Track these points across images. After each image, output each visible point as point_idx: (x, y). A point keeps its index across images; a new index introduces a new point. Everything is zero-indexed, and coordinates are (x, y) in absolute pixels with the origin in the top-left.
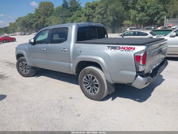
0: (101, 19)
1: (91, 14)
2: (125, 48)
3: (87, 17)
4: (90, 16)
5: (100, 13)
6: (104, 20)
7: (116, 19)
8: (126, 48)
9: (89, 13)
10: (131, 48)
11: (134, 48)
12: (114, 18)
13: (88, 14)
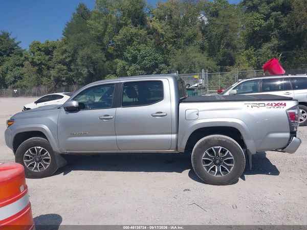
0: (65, 71)
1: (43, 62)
2: (272, 105)
3: (37, 68)
4: (43, 66)
5: (62, 62)
6: (72, 74)
7: (92, 72)
8: (274, 105)
9: (39, 60)
10: (281, 104)
11: (285, 104)
12: (89, 71)
13: (38, 62)
